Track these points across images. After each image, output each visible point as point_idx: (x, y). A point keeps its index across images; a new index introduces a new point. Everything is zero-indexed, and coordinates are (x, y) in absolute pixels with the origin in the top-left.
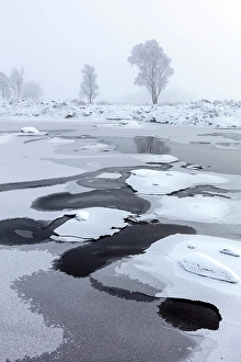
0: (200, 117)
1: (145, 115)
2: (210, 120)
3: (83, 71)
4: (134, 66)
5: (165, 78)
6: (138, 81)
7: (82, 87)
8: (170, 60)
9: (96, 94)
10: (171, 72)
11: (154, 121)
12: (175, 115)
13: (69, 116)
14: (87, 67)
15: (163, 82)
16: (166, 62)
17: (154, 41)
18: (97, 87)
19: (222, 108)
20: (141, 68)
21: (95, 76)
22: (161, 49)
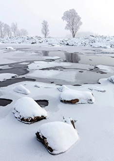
0: (87, 43)
1: (65, 42)
2: (91, 44)
3: (42, 24)
4: (65, 21)
5: (78, 27)
6: (66, 28)
7: (42, 31)
8: (80, 18)
9: (48, 34)
10: (81, 23)
11: (68, 45)
12: (77, 42)
13: (33, 43)
14: (44, 22)
15: (77, 28)
16: (79, 19)
17: (73, 9)
18: (48, 31)
19: (98, 39)
20: (68, 22)
21: (48, 26)
22: (77, 13)
